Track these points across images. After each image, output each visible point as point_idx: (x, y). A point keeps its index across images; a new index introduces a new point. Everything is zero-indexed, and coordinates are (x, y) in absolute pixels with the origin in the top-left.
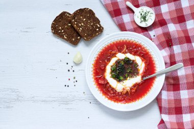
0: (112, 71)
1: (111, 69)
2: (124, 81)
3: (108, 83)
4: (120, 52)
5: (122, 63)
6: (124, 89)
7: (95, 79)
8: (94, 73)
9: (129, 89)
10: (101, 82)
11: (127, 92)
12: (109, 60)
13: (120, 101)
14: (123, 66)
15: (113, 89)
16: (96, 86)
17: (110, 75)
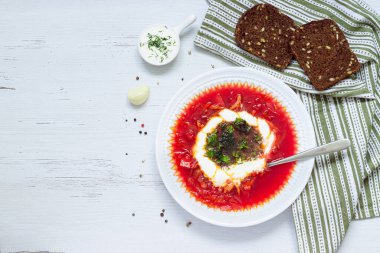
0: (209, 144)
1: (207, 140)
2: (231, 167)
3: (198, 167)
4: (229, 108)
5: (231, 130)
6: (228, 182)
7: (174, 158)
8: (173, 145)
9: (239, 183)
10: (184, 164)
11: (235, 188)
12: (205, 121)
13: (220, 205)
14: (231, 135)
15: (207, 180)
16: (174, 171)
17: (205, 152)
